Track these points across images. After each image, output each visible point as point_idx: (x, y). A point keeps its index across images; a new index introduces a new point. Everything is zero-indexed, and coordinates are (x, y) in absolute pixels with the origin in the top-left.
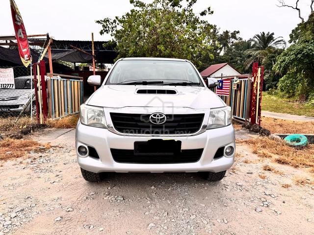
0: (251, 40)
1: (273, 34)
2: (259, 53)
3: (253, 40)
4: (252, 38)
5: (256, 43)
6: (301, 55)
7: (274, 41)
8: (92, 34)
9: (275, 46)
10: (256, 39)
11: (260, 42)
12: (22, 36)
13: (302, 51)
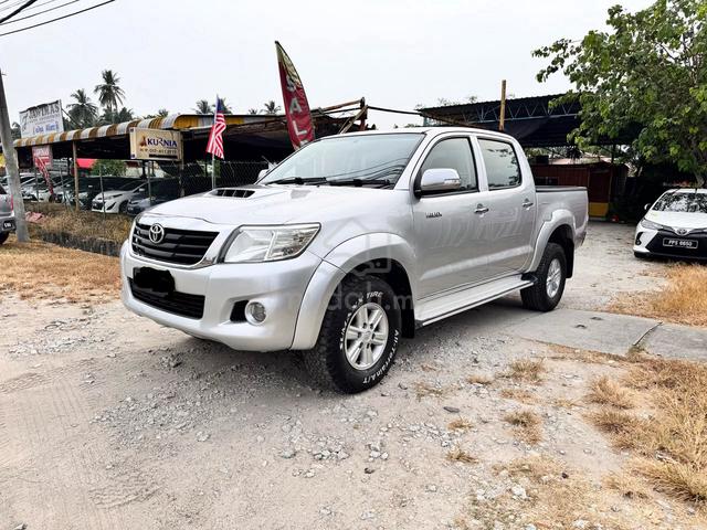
8: (504, 83)
12: (299, 109)
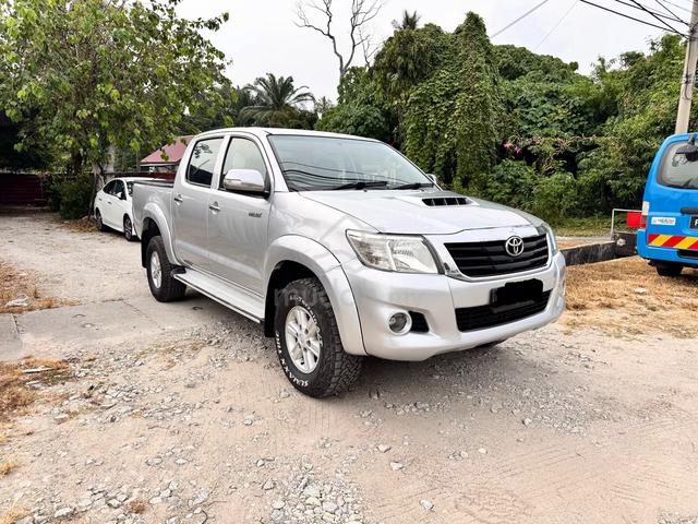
0: (250, 87)
1: (291, 79)
2: (270, 117)
3: (253, 88)
4: (252, 84)
5: (260, 93)
6: (364, 127)
7: (294, 93)
9: (298, 105)
10: (260, 87)
11: (269, 94)
13: (364, 119)
